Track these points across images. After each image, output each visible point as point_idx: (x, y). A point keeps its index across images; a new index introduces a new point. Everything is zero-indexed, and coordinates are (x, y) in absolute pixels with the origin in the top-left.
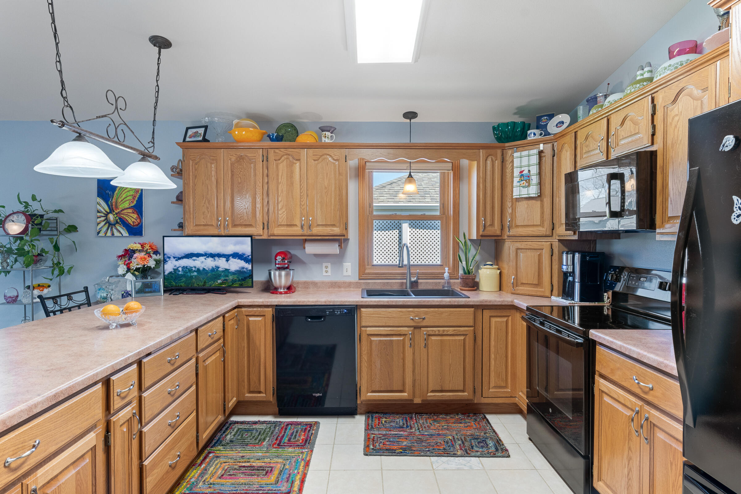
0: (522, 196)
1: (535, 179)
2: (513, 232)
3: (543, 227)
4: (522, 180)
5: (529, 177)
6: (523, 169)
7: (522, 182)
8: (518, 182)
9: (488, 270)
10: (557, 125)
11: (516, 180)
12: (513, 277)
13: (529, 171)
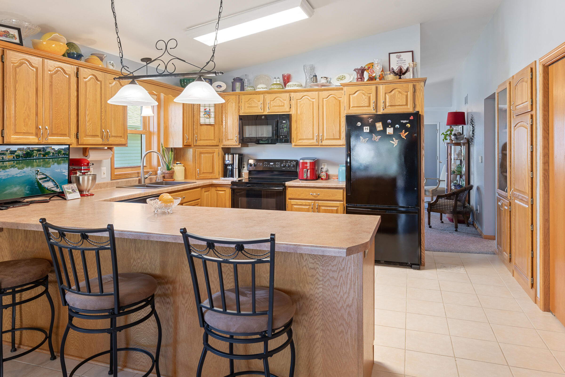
0: (206, 123)
1: (212, 115)
2: (199, 143)
3: (215, 141)
4: (205, 114)
5: (209, 113)
6: (206, 108)
7: (206, 115)
8: (204, 115)
9: (179, 167)
10: (217, 87)
11: (202, 114)
12: (198, 170)
13: (210, 109)
